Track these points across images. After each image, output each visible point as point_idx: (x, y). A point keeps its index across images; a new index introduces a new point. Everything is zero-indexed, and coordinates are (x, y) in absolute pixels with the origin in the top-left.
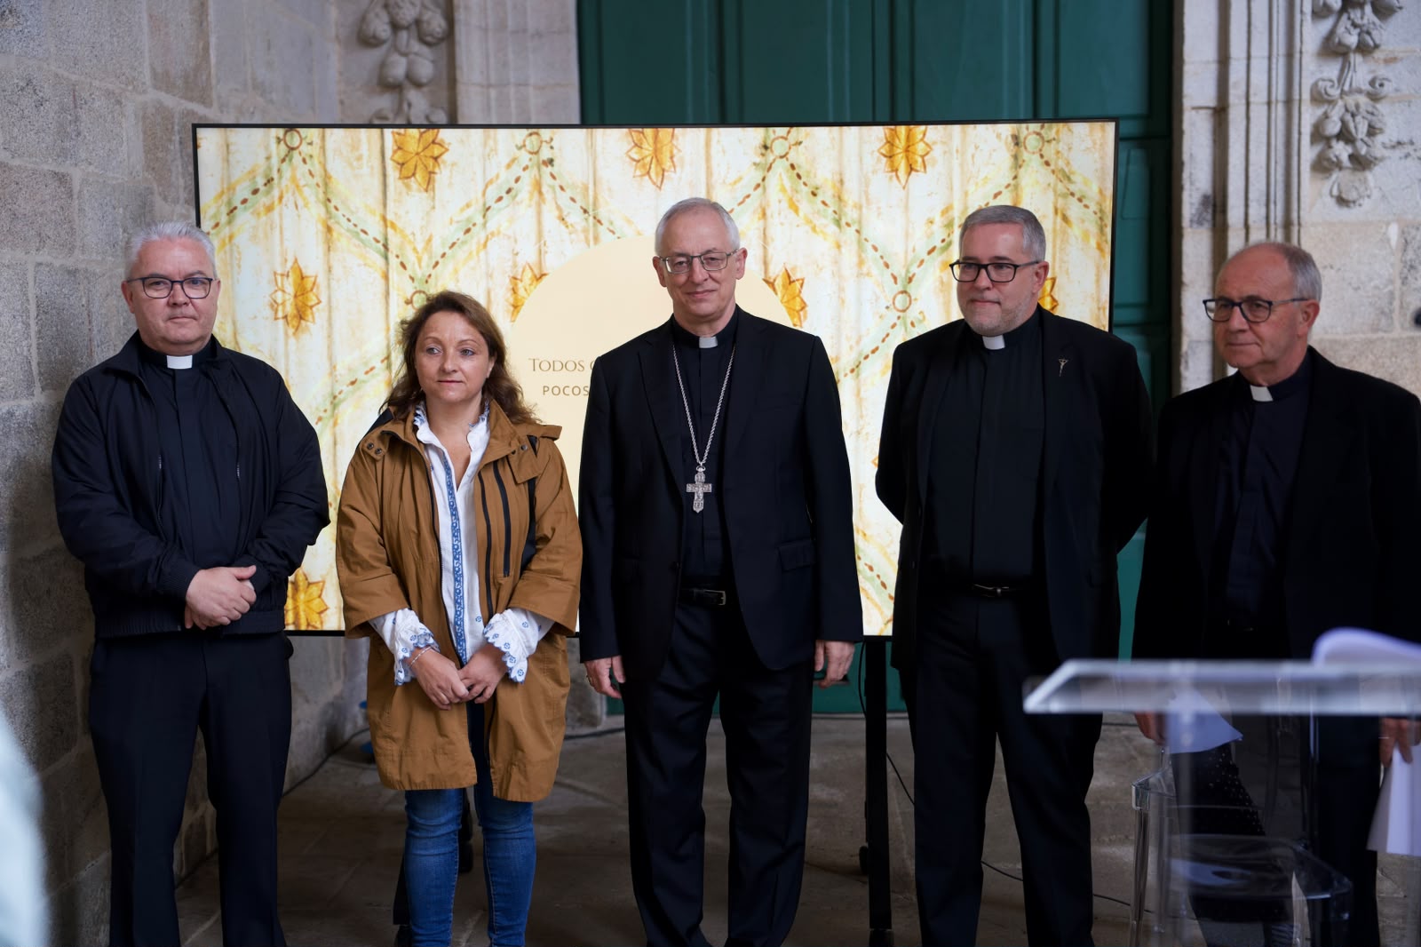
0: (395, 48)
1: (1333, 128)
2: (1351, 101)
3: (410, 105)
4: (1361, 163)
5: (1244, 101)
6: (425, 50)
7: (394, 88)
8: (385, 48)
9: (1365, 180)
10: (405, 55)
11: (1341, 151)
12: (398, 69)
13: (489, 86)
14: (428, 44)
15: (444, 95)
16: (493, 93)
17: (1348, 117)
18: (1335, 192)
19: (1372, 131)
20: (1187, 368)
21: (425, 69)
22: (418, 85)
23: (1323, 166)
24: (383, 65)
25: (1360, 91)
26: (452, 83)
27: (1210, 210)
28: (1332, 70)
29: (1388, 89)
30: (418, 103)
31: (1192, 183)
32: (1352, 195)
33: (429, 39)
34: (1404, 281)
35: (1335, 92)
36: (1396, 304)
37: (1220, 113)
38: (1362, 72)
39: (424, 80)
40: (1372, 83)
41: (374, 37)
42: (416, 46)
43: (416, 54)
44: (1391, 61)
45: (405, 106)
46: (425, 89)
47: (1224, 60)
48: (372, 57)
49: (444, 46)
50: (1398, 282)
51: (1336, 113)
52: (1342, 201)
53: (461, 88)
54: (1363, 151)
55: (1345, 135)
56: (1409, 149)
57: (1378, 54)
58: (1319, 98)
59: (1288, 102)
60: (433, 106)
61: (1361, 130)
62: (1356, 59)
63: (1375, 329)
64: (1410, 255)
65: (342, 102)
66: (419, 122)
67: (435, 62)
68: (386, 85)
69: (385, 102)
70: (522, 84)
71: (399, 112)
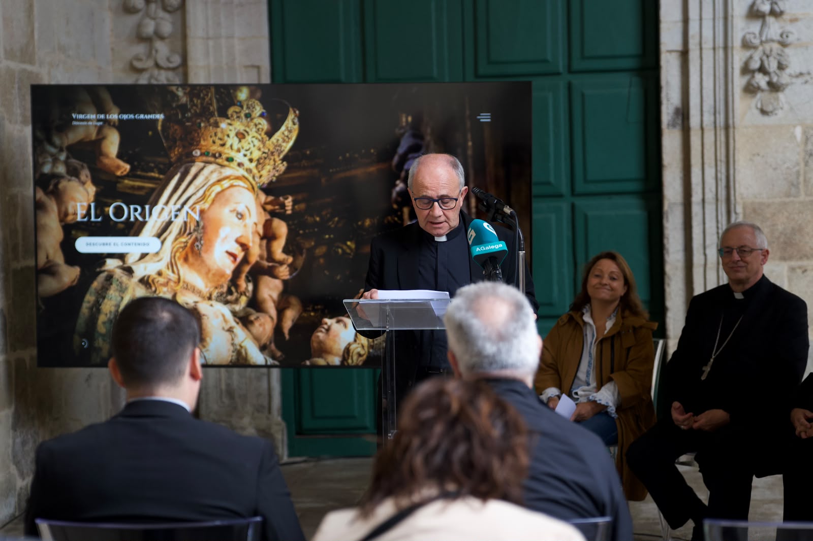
0: (147, 15)
1: (755, 65)
2: (767, 47)
3: (157, 51)
4: (774, 87)
5: (698, 47)
6: (167, 16)
7: (147, 40)
8: (140, 14)
9: (777, 99)
10: (154, 19)
11: (761, 80)
12: (149, 28)
13: (208, 38)
14: (169, 12)
15: (179, 44)
16: (211, 43)
17: (765, 58)
18: (759, 106)
19: (781, 67)
20: (667, 221)
21: (167, 28)
22: (162, 38)
23: (750, 90)
24: (139, 26)
25: (772, 41)
26: (184, 37)
27: (680, 118)
28: (755, 27)
29: (791, 39)
30: (162, 49)
31: (668, 100)
32: (769, 108)
33: (169, 9)
34: (806, 164)
35: (756, 42)
36: (801, 179)
37: (684, 54)
38: (774, 28)
39: (166, 35)
40: (781, 35)
41: (134, 8)
42: (161, 14)
43: (162, 18)
44: (794, 20)
45: (154, 52)
46: (167, 41)
47: (686, 21)
48: (132, 20)
49: (179, 13)
50: (802, 165)
51: (757, 56)
52: (763, 112)
53: (190, 41)
54: (775, 79)
55: (762, 70)
56: (807, 78)
57: (785, 17)
58: (746, 45)
59: (726, 48)
60: (173, 51)
61: (772, 66)
62: (771, 20)
63: (788, 195)
64: (810, 147)
65: (112, 49)
66: (163, 62)
67: (173, 23)
68: (141, 38)
69: (140, 49)
70: (230, 37)
71: (149, 55)
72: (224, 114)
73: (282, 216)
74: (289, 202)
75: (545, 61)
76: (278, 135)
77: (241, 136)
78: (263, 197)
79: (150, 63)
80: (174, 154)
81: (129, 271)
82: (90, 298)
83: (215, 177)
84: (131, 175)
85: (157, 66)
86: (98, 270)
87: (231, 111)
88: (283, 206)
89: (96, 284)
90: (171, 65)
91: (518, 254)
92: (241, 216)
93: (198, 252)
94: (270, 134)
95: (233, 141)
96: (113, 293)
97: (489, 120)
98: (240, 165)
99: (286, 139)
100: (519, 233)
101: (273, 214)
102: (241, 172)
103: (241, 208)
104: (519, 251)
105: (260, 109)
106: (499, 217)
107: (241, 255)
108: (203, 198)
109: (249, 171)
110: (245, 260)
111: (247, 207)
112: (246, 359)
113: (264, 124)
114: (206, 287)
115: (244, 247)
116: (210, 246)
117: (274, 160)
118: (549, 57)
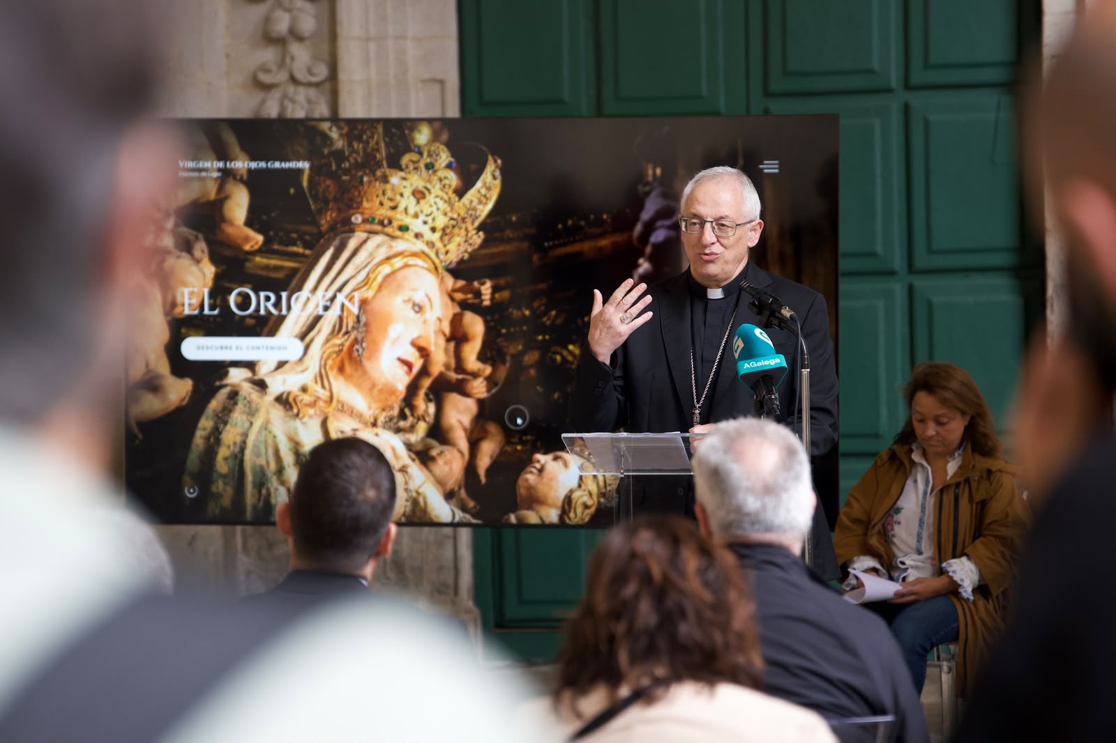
0: (279, 4)
3: (292, 58)
6: (310, 7)
7: (279, 42)
8: (269, 3)
10: (288, 10)
12: (282, 24)
13: (368, 39)
15: (325, 48)
16: (372, 46)
21: (308, 24)
22: (300, 39)
24: (267, 20)
26: (333, 37)
30: (301, 55)
39: (306, 34)
42: (299, 3)
43: (300, 10)
45: (288, 60)
46: (308, 43)
48: (256, 12)
49: (325, 2)
53: (342, 44)
60: (316, 58)
65: (228, 56)
66: (301, 75)
67: (317, 17)
68: (270, 39)
69: (268, 55)
70: (402, 37)
71: (281, 64)
72: (395, 164)
73: (477, 309)
74: (487, 289)
75: (870, 72)
76: (471, 194)
77: (419, 195)
78: (450, 282)
79: (282, 77)
80: (325, 221)
81: (261, 385)
82: (206, 423)
83: (382, 253)
84: (265, 250)
85: (293, 80)
86: (218, 383)
87: (406, 159)
88: (478, 294)
89: (215, 404)
90: (314, 80)
91: (801, 373)
92: (418, 308)
93: (359, 358)
94: (460, 193)
95: (408, 202)
96: (238, 416)
97: (777, 171)
98: (418, 236)
99: (483, 199)
100: (802, 344)
101: (464, 306)
102: (419, 246)
103: (419, 297)
104: (802, 368)
105: (447, 157)
106: (775, 322)
107: (418, 364)
108: (366, 282)
109: (431, 244)
110: (424, 371)
111: (427, 296)
112: (425, 511)
113: (453, 179)
114: (370, 408)
115: (423, 352)
116: (374, 350)
117: (466, 229)
118: (876, 66)
